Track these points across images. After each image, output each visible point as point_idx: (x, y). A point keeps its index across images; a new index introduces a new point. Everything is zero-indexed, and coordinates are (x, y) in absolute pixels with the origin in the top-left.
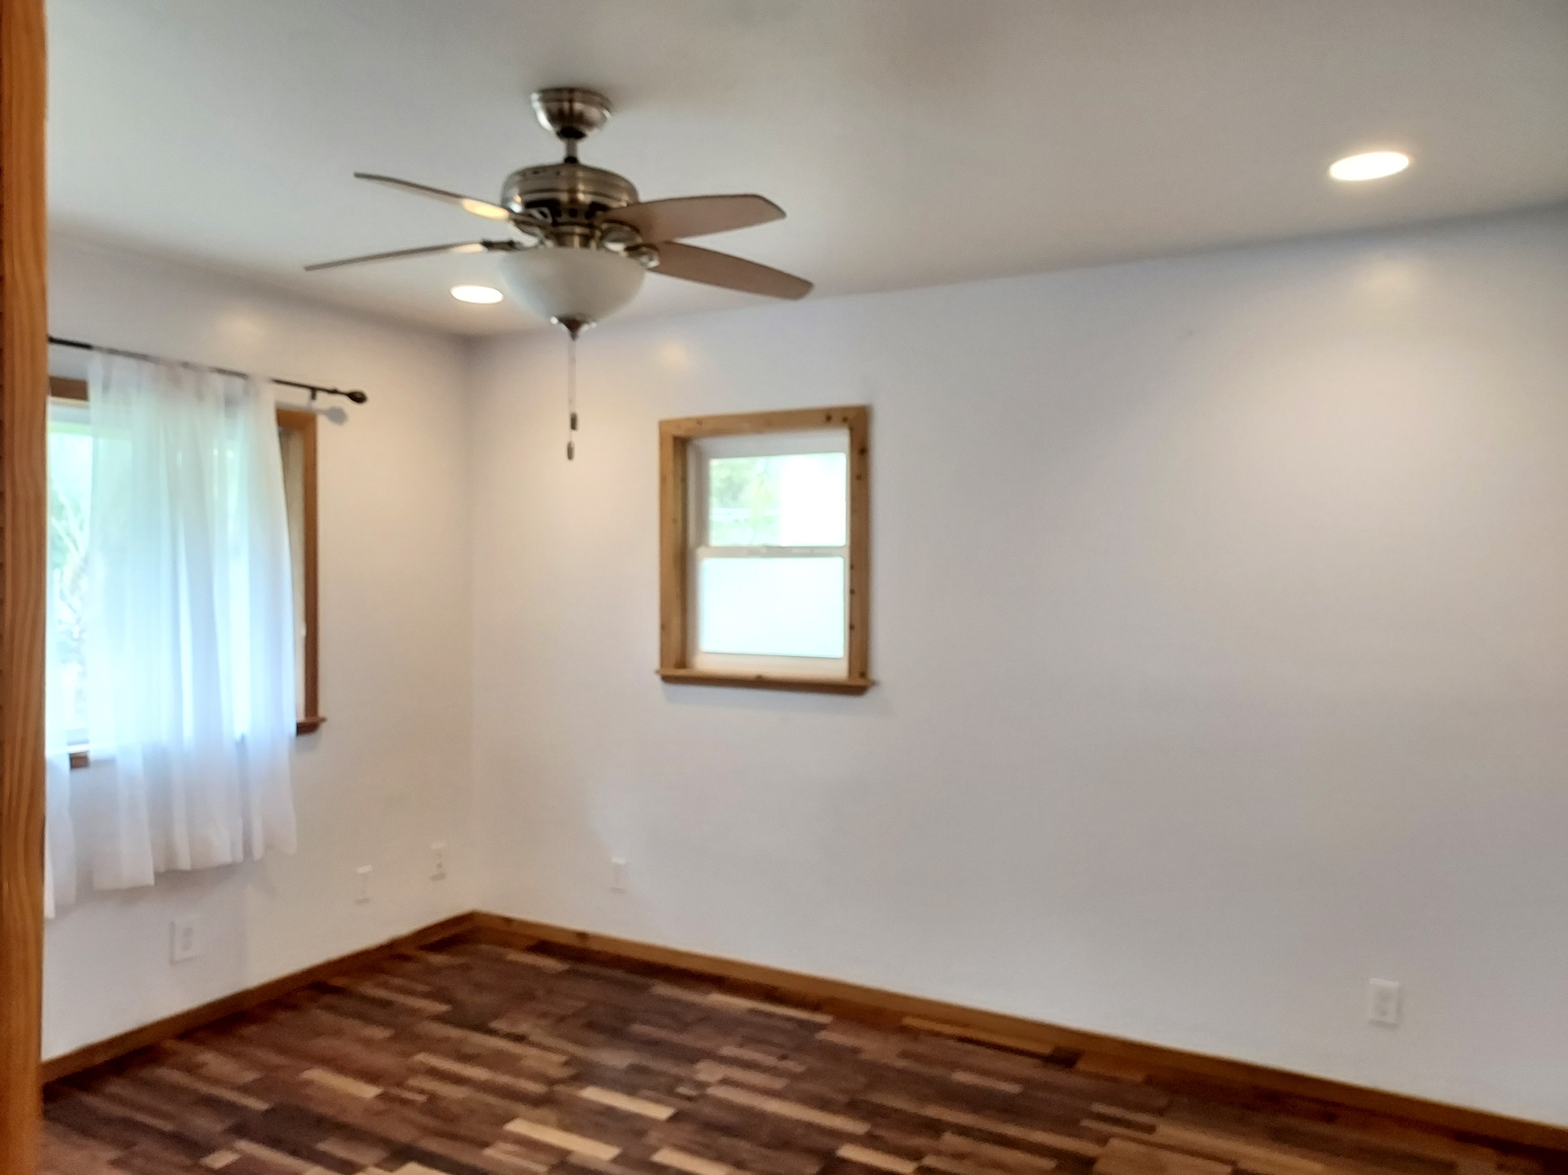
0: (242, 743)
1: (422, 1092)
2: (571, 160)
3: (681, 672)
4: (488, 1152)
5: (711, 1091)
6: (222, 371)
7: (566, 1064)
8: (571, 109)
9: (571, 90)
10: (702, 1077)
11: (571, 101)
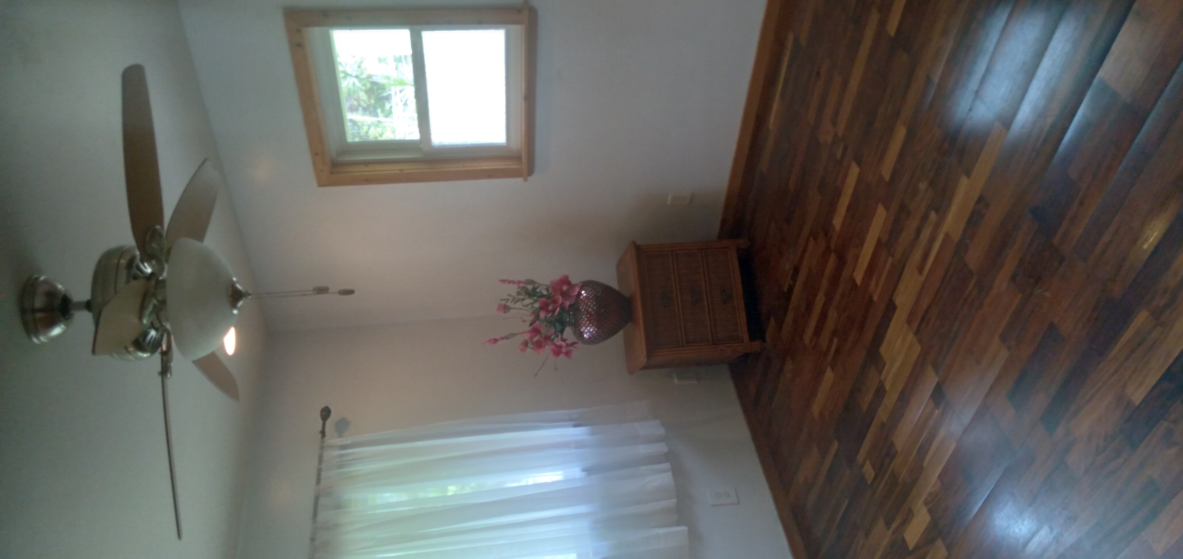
0: (589, 471)
1: (831, 341)
2: (88, 306)
3: (524, 160)
4: (875, 298)
5: (840, 134)
6: (315, 514)
7: (815, 239)
8: (41, 310)
9: (23, 311)
10: (829, 139)
11: (34, 311)
